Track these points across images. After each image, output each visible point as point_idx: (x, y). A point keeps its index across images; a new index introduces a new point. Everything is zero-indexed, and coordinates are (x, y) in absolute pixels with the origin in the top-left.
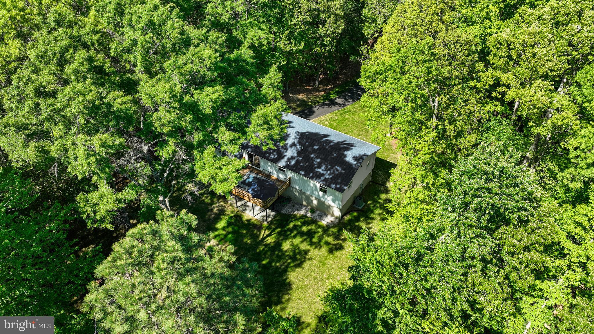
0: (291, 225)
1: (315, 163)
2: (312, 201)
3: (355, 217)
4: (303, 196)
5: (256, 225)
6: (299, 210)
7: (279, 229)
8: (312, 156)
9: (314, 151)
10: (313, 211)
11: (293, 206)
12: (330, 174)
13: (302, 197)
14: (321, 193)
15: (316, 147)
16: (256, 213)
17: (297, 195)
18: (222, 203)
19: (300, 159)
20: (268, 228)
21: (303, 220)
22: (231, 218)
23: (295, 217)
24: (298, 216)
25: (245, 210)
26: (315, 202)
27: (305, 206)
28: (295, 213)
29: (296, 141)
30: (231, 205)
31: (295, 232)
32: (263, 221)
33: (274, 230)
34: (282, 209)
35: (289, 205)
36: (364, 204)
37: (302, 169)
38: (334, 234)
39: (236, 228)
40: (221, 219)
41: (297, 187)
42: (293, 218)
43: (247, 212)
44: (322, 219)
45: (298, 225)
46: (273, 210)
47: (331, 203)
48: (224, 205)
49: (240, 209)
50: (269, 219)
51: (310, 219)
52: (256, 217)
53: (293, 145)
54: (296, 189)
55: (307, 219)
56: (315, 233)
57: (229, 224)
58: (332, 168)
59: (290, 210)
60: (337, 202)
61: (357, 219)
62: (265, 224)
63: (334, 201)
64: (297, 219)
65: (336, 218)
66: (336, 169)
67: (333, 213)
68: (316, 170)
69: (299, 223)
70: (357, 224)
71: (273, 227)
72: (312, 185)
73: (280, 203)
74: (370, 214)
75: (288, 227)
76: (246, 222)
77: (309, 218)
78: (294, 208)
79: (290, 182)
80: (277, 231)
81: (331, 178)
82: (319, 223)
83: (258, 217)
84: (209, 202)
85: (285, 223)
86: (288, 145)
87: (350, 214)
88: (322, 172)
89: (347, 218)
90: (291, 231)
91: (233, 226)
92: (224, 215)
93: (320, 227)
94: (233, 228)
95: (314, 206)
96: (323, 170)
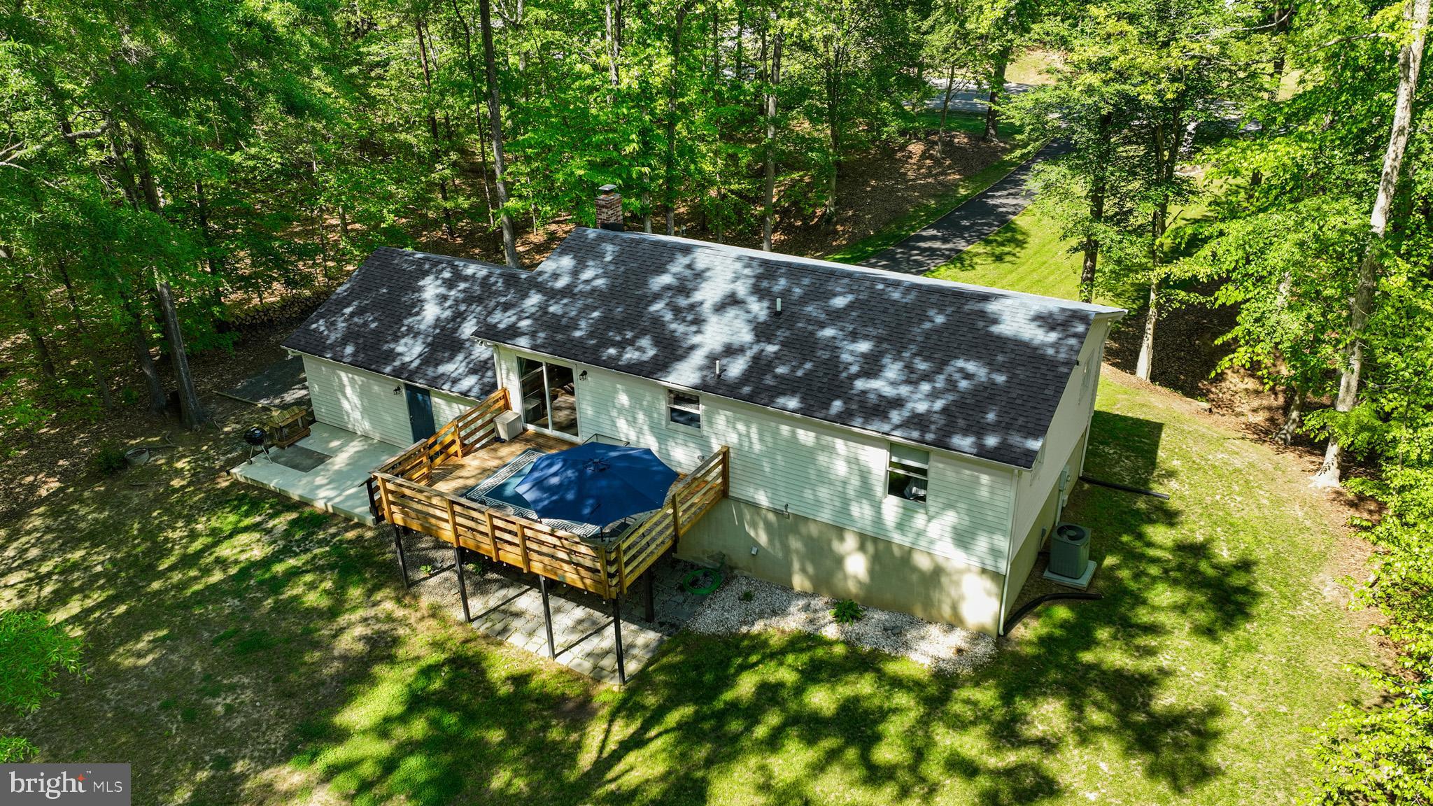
0: (746, 686)
1: (846, 357)
2: (839, 561)
3: (1064, 625)
4: (795, 544)
5: (564, 698)
6: (778, 611)
7: (685, 711)
8: (829, 332)
9: (836, 316)
10: (847, 610)
11: (747, 597)
12: (934, 395)
13: (787, 549)
14: (892, 506)
15: (840, 302)
16: (559, 640)
17: (763, 538)
18: (389, 605)
19: (771, 349)
20: (625, 708)
21: (805, 657)
22: (428, 672)
23: (759, 644)
24: (776, 641)
25: (505, 630)
26: (856, 566)
27: (803, 594)
28: (758, 627)
29: (742, 289)
30: (435, 612)
31: (773, 719)
32: (598, 675)
33: (656, 716)
34: (691, 615)
35: (729, 596)
36: (1092, 565)
37: (788, 386)
38: (983, 717)
39: (450, 720)
40: (373, 682)
41: (762, 499)
42: (753, 649)
43: (516, 640)
44: (906, 645)
45: (781, 685)
46: (647, 621)
47: (946, 552)
48: (399, 613)
49: (481, 628)
50: (632, 667)
51: (839, 650)
52: (565, 660)
53: (731, 301)
54: (755, 507)
55: (820, 652)
56: (883, 714)
57: (416, 702)
58: (939, 371)
59: (733, 617)
60: (982, 543)
61: (1080, 635)
62: (611, 690)
63: (963, 539)
64: (778, 655)
65: (980, 635)
66: (961, 370)
67: (955, 608)
68: (860, 384)
69: (787, 675)
70: (1087, 657)
71: (651, 700)
72: (840, 468)
73: (682, 589)
74: (1133, 607)
75: (729, 696)
76: (505, 690)
77: (830, 643)
78: (755, 606)
79: (725, 474)
80: (673, 718)
81: (945, 410)
82: (892, 668)
83: (574, 659)
84: (325, 603)
85: (708, 677)
86: (707, 308)
87: (1038, 616)
88: (888, 391)
89: (1028, 631)
90: (752, 713)
91: (433, 712)
92: (391, 660)
93: (897, 683)
94: (434, 723)
95: (852, 587)
96: (893, 384)
